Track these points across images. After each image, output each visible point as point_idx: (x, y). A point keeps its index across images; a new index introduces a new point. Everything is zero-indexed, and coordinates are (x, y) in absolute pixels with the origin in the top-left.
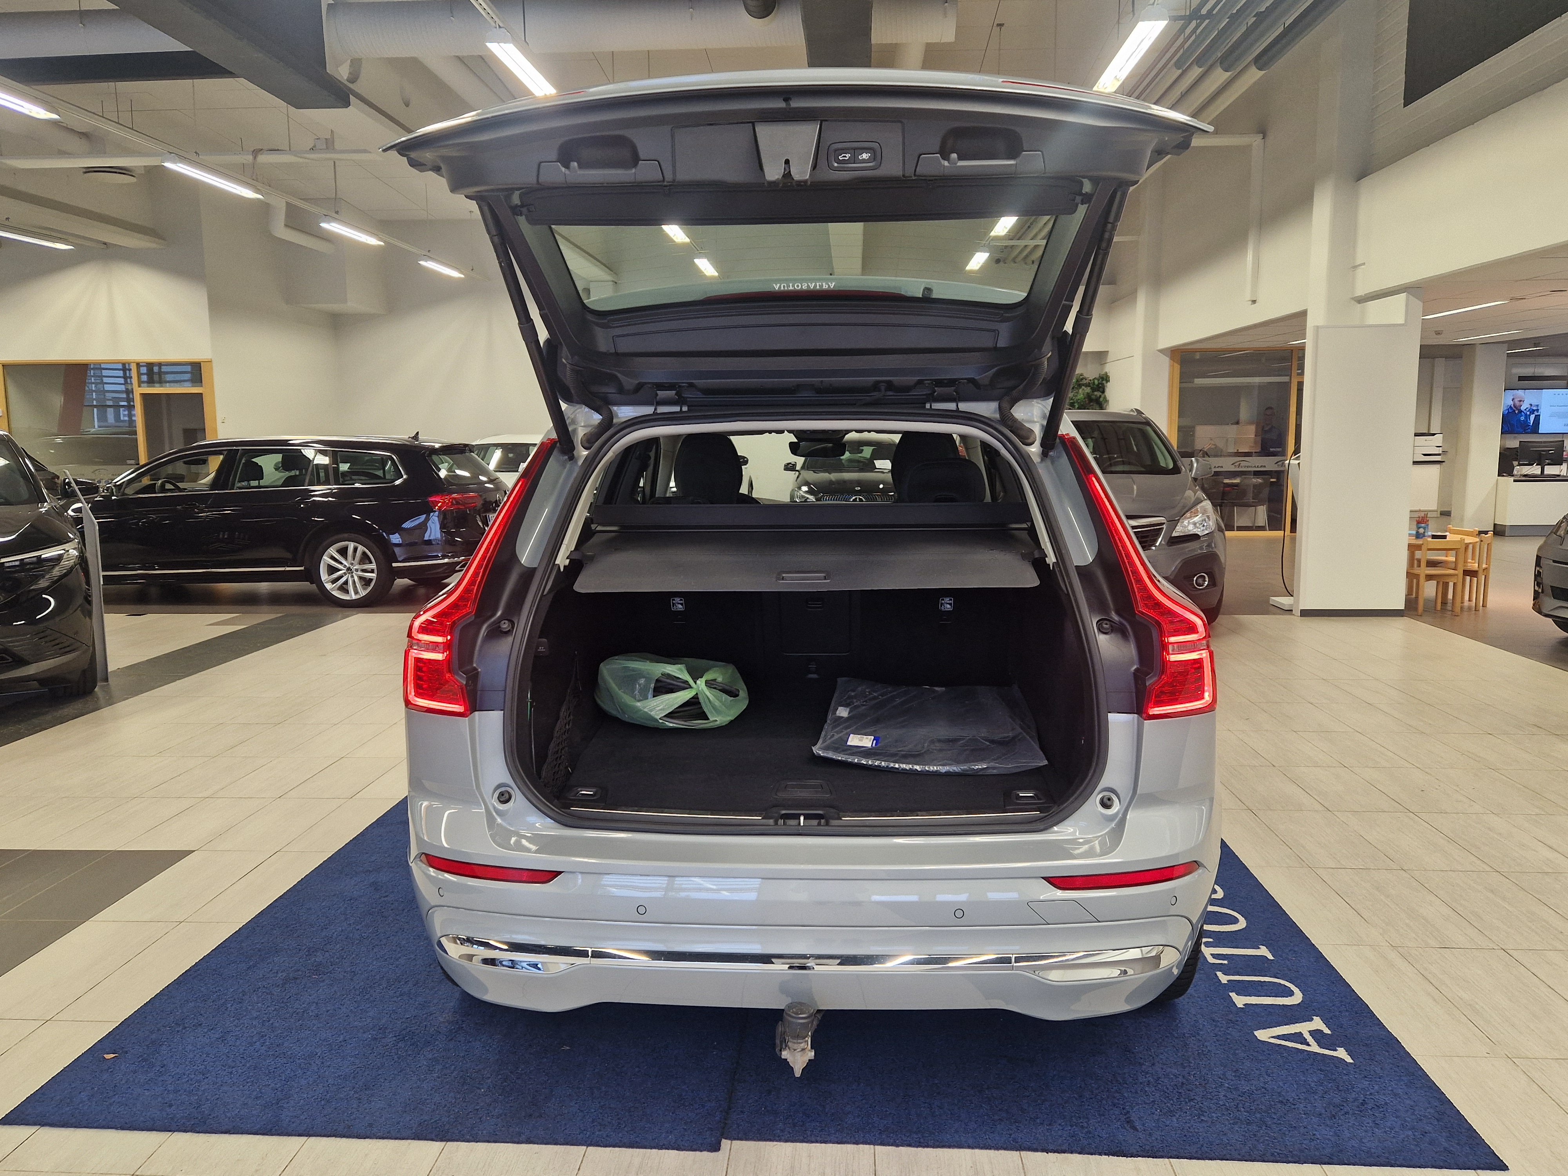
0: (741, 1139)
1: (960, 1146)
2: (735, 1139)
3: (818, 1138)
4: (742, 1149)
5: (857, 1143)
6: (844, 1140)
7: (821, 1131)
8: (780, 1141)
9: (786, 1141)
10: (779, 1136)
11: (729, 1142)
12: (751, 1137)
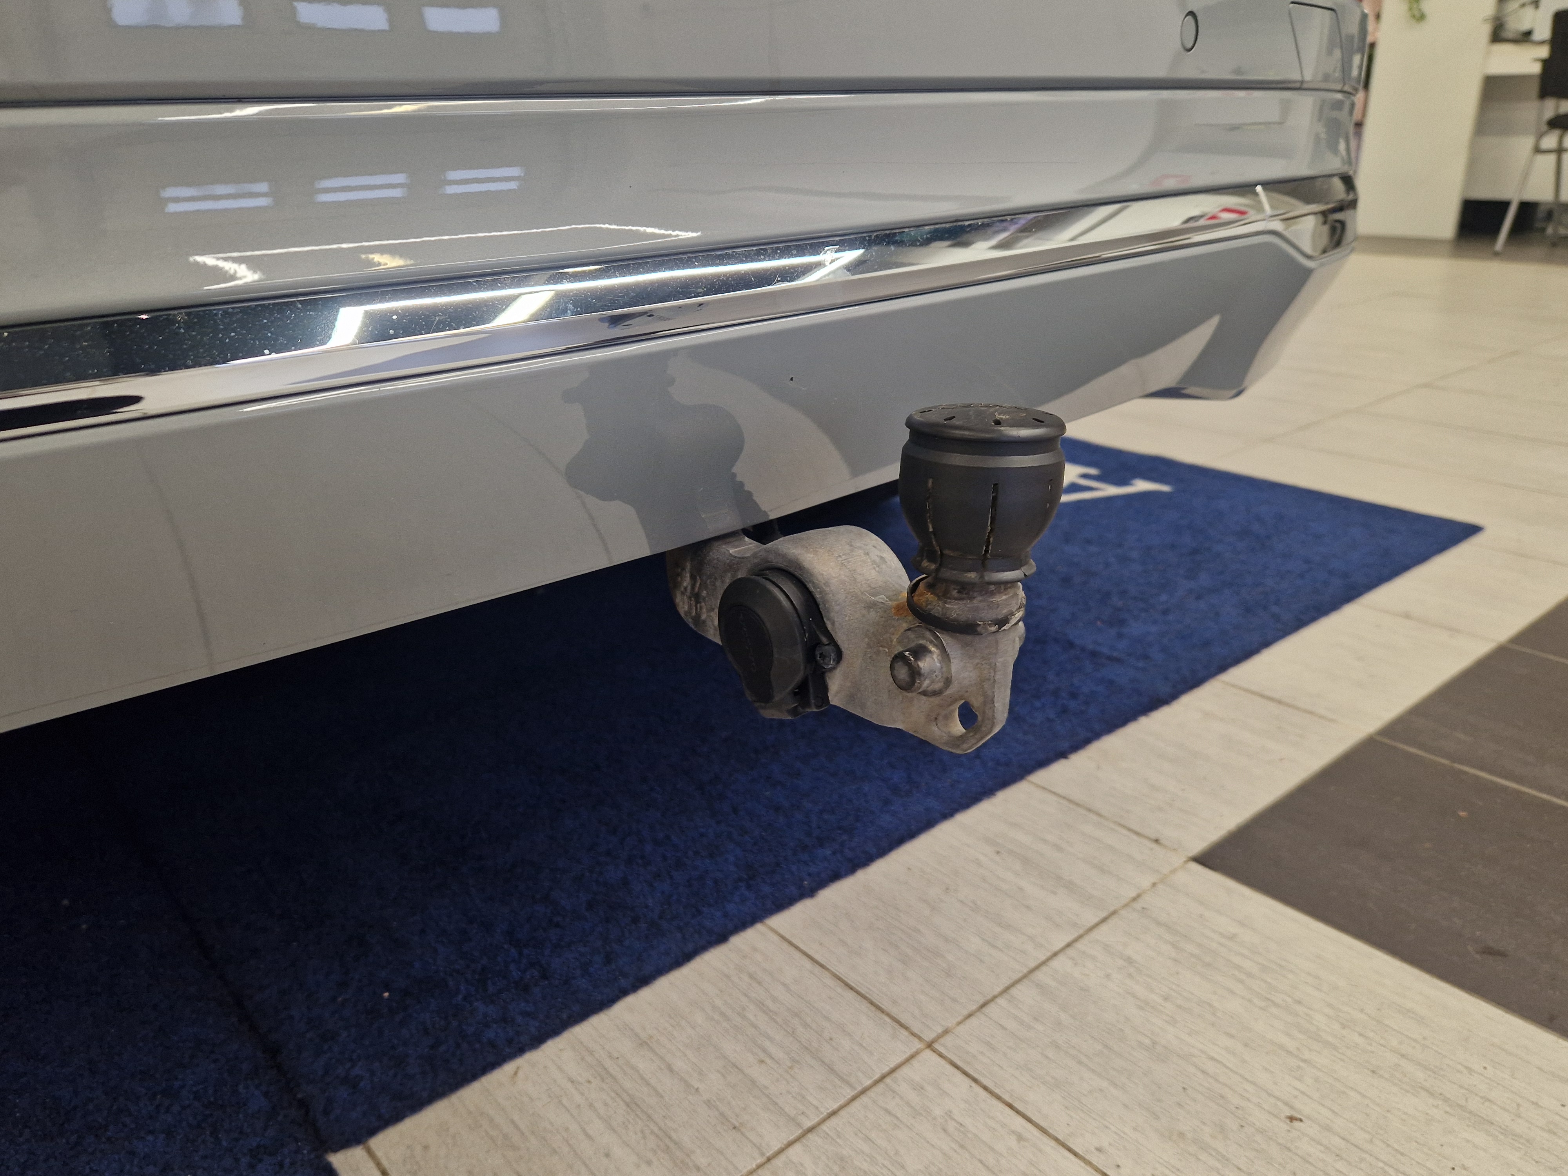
0: (396, 1117)
1: (928, 823)
2: (373, 1132)
3: (623, 982)
4: (426, 1148)
5: (722, 938)
6: (690, 947)
7: (608, 960)
8: (521, 1051)
9: (537, 1041)
10: (510, 1041)
11: (357, 1153)
12: (425, 1094)
